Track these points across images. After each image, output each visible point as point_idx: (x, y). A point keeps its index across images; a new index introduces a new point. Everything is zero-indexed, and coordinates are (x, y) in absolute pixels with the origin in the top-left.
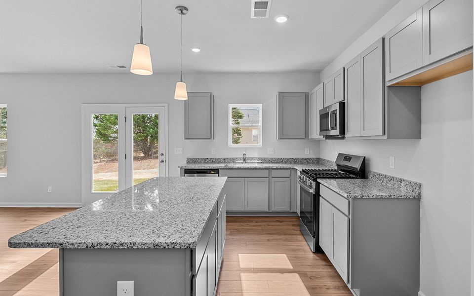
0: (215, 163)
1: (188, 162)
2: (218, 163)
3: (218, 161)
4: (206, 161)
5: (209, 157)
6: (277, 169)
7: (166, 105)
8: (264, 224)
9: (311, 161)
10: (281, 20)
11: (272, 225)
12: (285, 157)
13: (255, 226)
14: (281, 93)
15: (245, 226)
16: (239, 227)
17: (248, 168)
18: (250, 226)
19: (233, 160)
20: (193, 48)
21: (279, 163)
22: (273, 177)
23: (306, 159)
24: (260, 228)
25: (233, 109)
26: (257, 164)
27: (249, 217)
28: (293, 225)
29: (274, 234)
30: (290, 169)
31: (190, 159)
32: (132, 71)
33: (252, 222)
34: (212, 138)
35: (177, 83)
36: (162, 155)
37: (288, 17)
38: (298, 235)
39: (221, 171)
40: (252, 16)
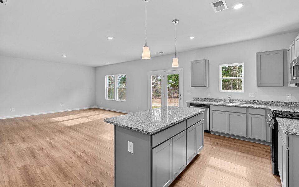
0: (210, 101)
1: (194, 100)
2: (212, 101)
3: (212, 100)
4: (204, 99)
5: (206, 98)
6: (253, 108)
7: (182, 69)
8: (240, 145)
9: (293, 105)
10: (238, 7)
11: (247, 147)
12: (265, 100)
13: (232, 144)
14: (259, 53)
15: (225, 142)
16: (220, 143)
17: (232, 106)
18: (228, 144)
19: (222, 100)
20: (190, 37)
21: (259, 104)
22: (249, 114)
23: (287, 103)
24: (235, 146)
25: (223, 68)
26: (239, 104)
27: (231, 138)
28: (266, 151)
29: (245, 153)
30: (265, 109)
31: (195, 98)
32: (142, 58)
33: (231, 141)
34: (207, 86)
35: (173, 59)
36: (181, 95)
37: (243, 3)
38: (267, 159)
39: (211, 106)
40: (216, 11)
